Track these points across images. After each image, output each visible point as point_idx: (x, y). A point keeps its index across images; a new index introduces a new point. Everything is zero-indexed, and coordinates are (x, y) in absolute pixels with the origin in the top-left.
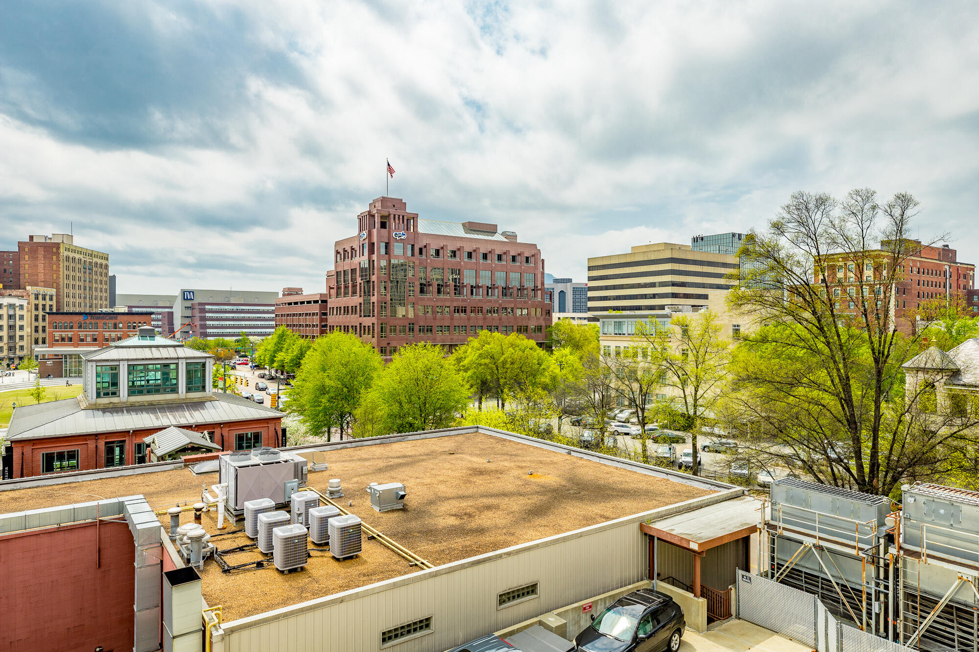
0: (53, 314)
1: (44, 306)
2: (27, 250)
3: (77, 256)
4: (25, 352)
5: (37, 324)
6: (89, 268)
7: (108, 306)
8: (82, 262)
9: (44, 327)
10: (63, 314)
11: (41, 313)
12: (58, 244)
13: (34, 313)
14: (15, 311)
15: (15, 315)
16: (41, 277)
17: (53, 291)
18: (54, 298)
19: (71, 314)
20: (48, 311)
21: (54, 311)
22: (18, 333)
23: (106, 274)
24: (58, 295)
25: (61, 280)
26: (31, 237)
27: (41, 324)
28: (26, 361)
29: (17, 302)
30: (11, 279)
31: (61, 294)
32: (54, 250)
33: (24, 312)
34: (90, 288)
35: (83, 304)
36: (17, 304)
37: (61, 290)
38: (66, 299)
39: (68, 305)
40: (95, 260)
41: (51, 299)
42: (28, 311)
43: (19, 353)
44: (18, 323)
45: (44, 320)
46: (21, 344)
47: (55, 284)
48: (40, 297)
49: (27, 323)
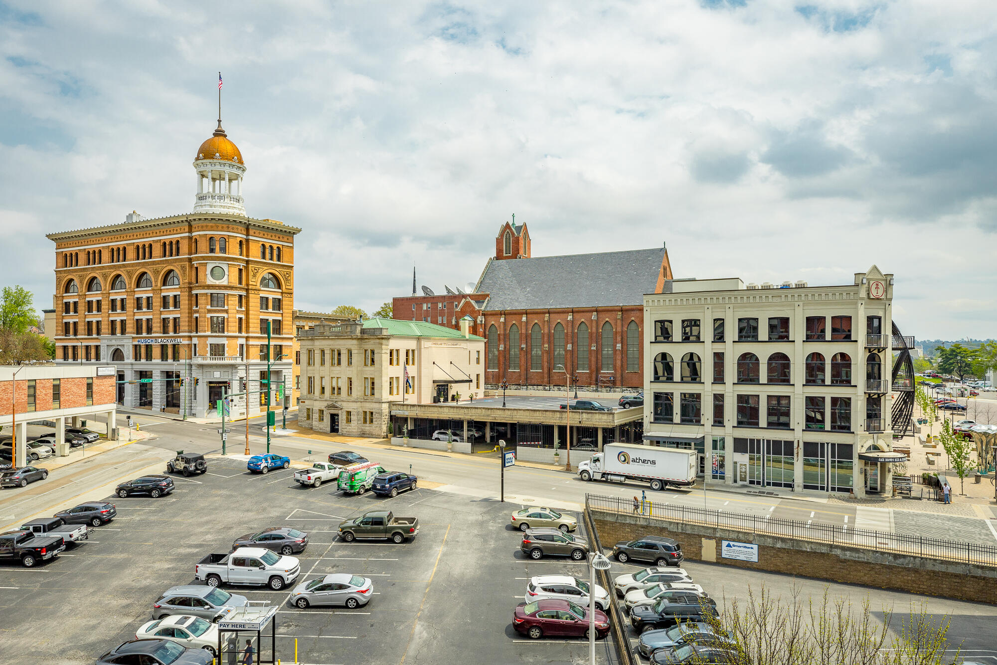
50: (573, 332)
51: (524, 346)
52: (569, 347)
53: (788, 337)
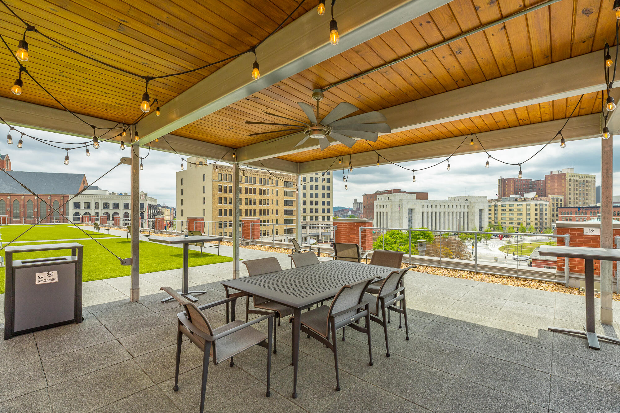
0: (561, 208)
1: (557, 204)
2: (549, 178)
3: (576, 178)
4: (548, 226)
5: (553, 213)
6: (583, 184)
7: (595, 203)
8: (579, 181)
9: (557, 214)
10: (566, 208)
11: (555, 208)
12: (565, 174)
13: (552, 207)
14: (543, 207)
15: (543, 209)
16: (556, 190)
17: (562, 197)
18: (563, 200)
19: (571, 208)
20: (559, 206)
21: (563, 206)
22: (544, 217)
23: (594, 186)
24: (565, 199)
25: (567, 191)
26: (551, 172)
27: (556, 212)
28: (548, 230)
29: (544, 203)
30: (542, 192)
31: (567, 198)
32: (563, 177)
33: (547, 207)
34: (584, 194)
35: (579, 203)
36: (544, 204)
37: (567, 196)
38: (569, 201)
39: (570, 203)
40: (586, 179)
41: (561, 201)
42: (549, 207)
43: (544, 226)
44: (544, 212)
45: (557, 211)
46: (546, 222)
47: (563, 193)
48: (555, 200)
49: (549, 212)
50: (38, 204)
51: (8, 209)
52: (36, 210)
53: (90, 208)
